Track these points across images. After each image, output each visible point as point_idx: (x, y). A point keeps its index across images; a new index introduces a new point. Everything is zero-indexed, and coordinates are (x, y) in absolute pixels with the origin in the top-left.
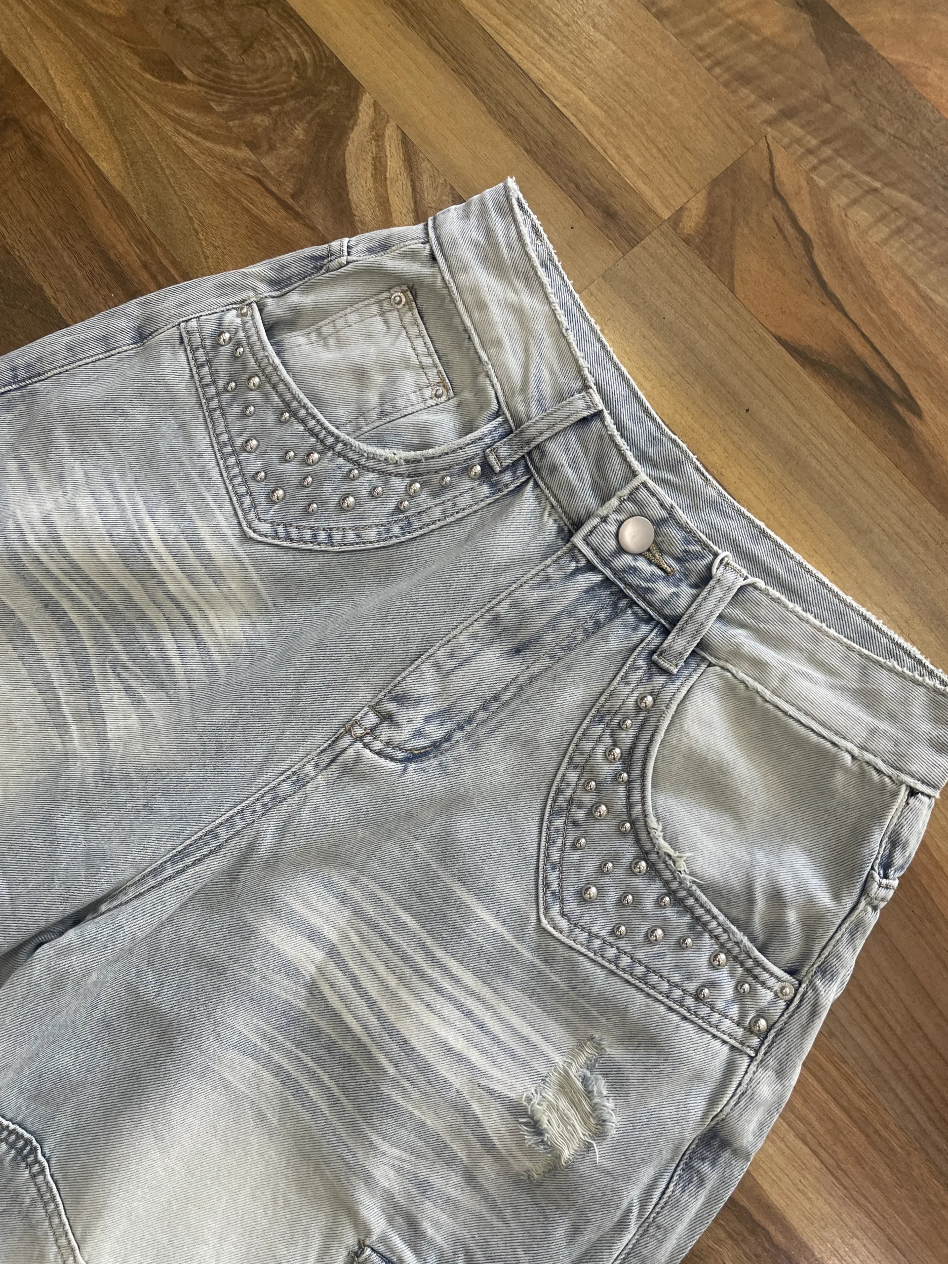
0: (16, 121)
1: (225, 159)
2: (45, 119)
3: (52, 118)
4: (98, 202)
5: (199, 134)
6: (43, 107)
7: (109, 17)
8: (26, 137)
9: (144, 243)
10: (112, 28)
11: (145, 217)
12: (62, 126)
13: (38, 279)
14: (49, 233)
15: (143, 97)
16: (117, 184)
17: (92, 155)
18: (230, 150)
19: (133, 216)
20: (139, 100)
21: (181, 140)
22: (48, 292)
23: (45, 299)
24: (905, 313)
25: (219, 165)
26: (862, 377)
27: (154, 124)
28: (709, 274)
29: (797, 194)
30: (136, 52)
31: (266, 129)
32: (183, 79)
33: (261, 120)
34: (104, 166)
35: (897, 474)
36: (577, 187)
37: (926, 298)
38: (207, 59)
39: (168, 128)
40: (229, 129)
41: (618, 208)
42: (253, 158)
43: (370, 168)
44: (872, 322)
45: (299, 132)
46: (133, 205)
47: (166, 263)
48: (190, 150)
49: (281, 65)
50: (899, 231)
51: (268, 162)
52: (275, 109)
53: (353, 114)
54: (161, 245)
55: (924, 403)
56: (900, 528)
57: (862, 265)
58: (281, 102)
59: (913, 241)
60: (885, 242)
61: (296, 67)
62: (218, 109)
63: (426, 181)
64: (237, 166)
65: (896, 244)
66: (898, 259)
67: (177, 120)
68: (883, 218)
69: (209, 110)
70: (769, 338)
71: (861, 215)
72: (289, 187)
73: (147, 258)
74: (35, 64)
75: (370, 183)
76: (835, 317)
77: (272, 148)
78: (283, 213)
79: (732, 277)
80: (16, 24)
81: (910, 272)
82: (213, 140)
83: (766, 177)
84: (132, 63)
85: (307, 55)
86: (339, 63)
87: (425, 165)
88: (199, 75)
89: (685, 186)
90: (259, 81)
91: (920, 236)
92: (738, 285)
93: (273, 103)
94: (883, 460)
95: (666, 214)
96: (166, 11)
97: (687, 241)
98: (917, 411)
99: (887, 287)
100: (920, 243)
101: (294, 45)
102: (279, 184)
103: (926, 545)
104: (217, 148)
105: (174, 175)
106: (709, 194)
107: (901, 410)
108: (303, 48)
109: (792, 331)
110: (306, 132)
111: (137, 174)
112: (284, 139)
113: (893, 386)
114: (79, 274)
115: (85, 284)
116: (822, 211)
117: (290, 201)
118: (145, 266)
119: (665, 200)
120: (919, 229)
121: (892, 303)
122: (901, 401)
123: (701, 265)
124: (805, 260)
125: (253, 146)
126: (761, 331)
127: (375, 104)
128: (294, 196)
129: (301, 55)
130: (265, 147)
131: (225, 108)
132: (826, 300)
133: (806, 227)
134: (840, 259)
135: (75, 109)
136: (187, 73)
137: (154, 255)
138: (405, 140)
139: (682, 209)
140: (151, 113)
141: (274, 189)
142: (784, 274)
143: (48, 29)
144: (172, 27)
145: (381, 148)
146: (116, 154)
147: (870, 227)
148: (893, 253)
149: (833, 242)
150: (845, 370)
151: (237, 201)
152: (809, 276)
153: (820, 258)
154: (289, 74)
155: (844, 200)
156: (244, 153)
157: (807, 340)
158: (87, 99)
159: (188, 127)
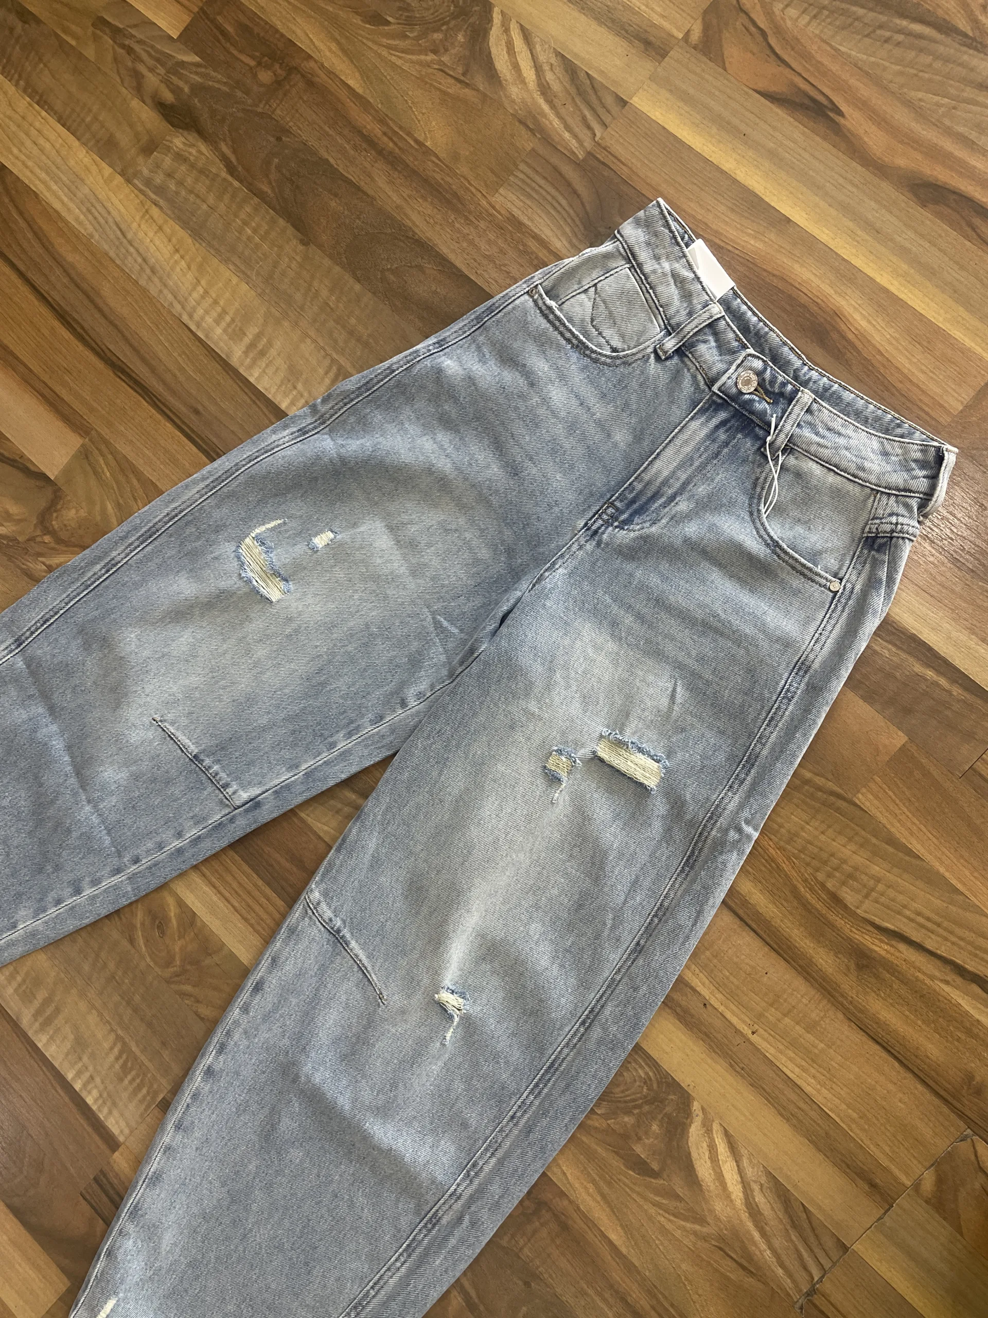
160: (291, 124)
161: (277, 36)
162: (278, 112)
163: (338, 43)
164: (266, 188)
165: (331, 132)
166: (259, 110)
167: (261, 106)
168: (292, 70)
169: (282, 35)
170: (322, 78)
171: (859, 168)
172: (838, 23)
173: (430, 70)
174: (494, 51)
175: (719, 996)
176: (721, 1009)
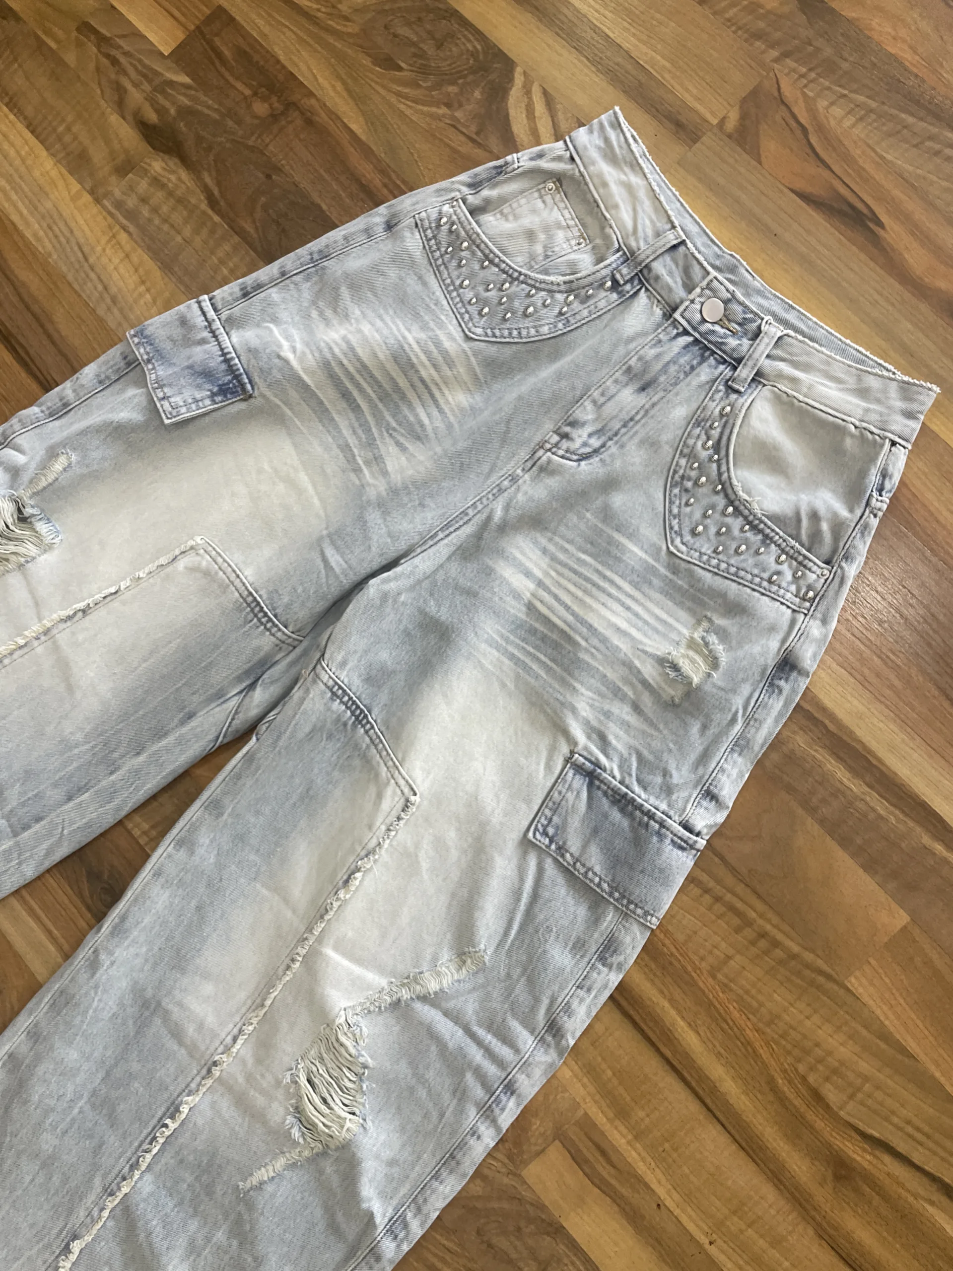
0: (294, 104)
1: (432, 116)
2: (313, 101)
3: (318, 100)
4: (352, 150)
5: (413, 101)
6: (311, 94)
7: (349, 34)
8: (302, 113)
9: (383, 172)
10: (351, 40)
11: (383, 155)
12: (325, 105)
13: (318, 200)
14: (322, 171)
15: (377, 83)
16: (363, 138)
17: (345, 120)
18: (434, 110)
19: (375, 156)
20: (373, 84)
21: (402, 107)
22: (324, 207)
23: (322, 211)
24: (869, 167)
25: (427, 119)
26: (846, 208)
27: (383, 98)
28: (745, 156)
29: (796, 102)
30: (370, 56)
31: (456, 94)
32: (400, 69)
33: (452, 89)
34: (354, 127)
35: (872, 264)
36: (657, 111)
37: (882, 157)
38: (415, 55)
39: (393, 99)
40: (432, 97)
41: (684, 121)
42: (448, 112)
43: (524, 112)
44: (849, 175)
45: (477, 94)
46: (374, 148)
47: (398, 182)
48: (408, 112)
49: (462, 54)
50: (861, 119)
51: (458, 114)
52: (460, 81)
53: (511, 80)
54: (394, 171)
55: (884, 218)
56: (877, 297)
57: (840, 141)
58: (465, 77)
59: (870, 124)
60: (853, 126)
61: (472, 55)
62: (424, 85)
63: (560, 116)
64: (439, 118)
65: (860, 126)
66: (863, 136)
67: (399, 94)
68: (849, 113)
69: (419, 86)
70: (786, 190)
71: (837, 111)
72: (473, 128)
73: (386, 180)
74: (304, 68)
75: (525, 121)
76: (826, 174)
77: (461, 105)
78: (471, 144)
79: (759, 155)
80: (288, 43)
81: (870, 142)
82: (423, 105)
83: (776, 94)
84: (367, 61)
85: (479, 47)
86: (500, 50)
87: (559, 106)
88: (411, 65)
89: (725, 103)
90: (450, 65)
91: (875, 121)
92: (763, 159)
93: (460, 78)
94: (863, 256)
95: (715, 122)
96: (386, 27)
97: (730, 136)
98: (880, 224)
99: (856, 152)
100: (875, 124)
101: (469, 41)
102: (467, 127)
103: (893, 304)
104: (425, 109)
105: (399, 128)
106: (741, 107)
107: (871, 225)
108: (476, 43)
109: (799, 185)
110: (482, 94)
111: (376, 131)
112: (468, 100)
113: (865, 211)
114: (343, 195)
115: (347, 200)
116: (812, 112)
117: (475, 137)
118: (385, 186)
119: (713, 113)
120: (873, 116)
121: (860, 161)
122: (871, 220)
123: (738, 149)
124: (805, 141)
125: (448, 105)
126: (782, 187)
127: (525, 73)
128: (478, 133)
129: (475, 47)
130: (456, 105)
131: (429, 84)
132: (819, 164)
133: (803, 121)
134: (826, 138)
135: (332, 94)
136: (403, 65)
137: (390, 178)
138: (545, 93)
139: (724, 118)
140: (383, 92)
141: (464, 130)
142: (791, 150)
143: (310, 45)
144: (391, 37)
145: (530, 99)
146: (361, 119)
147: (843, 118)
148: (859, 131)
149: (821, 129)
150: (835, 205)
151: (441, 140)
152: (809, 151)
153: (814, 140)
154: (468, 59)
155: (826, 103)
156: (443, 110)
157: (809, 189)
158: (339, 86)
159: (407, 98)
160: (283, 162)
161: (278, 67)
162: (271, 148)
163: (344, 83)
164: (249, 228)
165: (326, 176)
166: (250, 143)
167: (253, 138)
168: (290, 105)
169: (284, 67)
170: (322, 118)
171: (897, 285)
172: (885, 128)
173: (441, 125)
174: (512, 112)
175: (676, 1196)
176: (677, 1212)
